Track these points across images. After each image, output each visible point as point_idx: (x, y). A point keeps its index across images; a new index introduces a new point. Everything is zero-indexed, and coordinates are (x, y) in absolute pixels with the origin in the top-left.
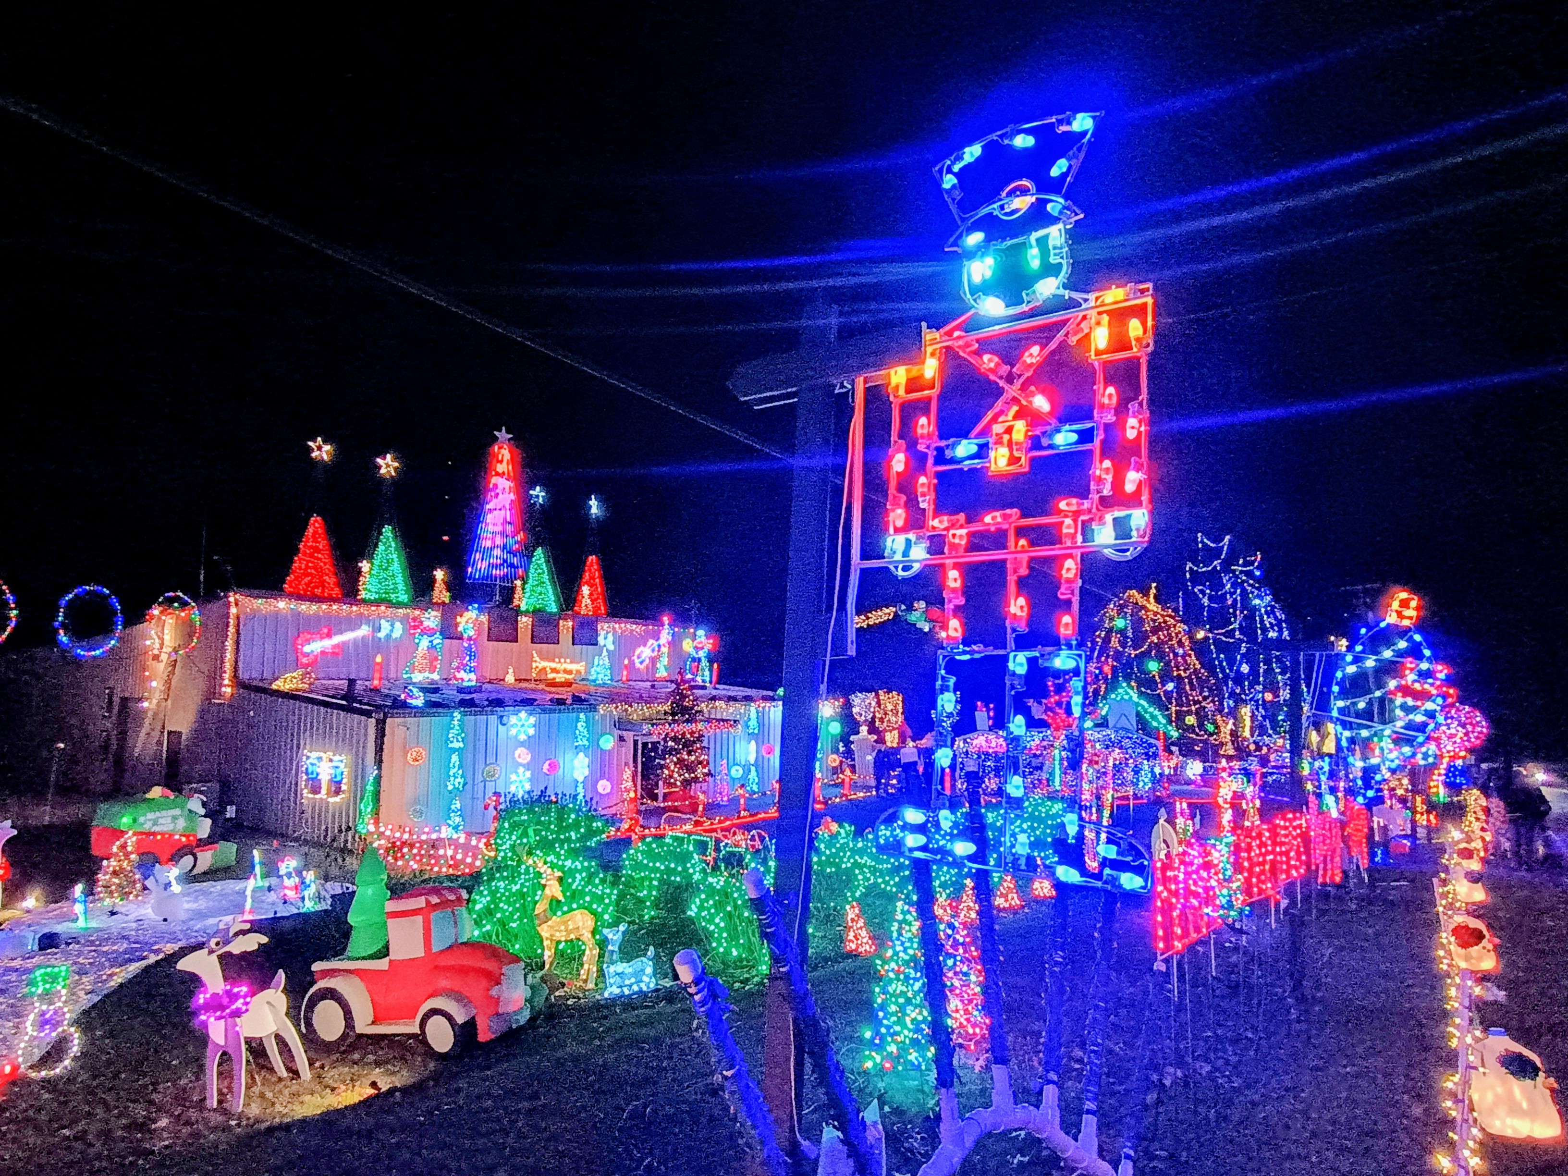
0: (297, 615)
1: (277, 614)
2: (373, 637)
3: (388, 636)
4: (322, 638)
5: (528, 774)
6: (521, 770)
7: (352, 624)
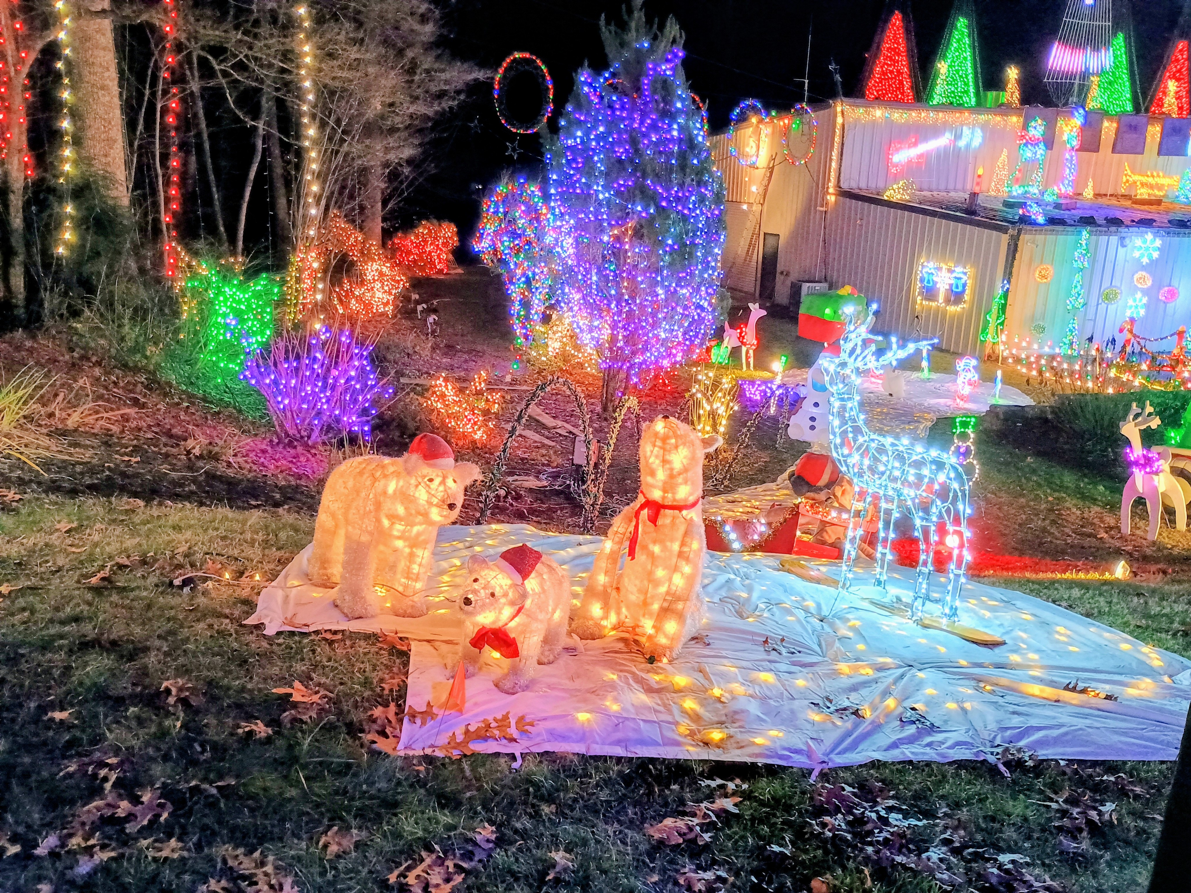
0: (890, 123)
1: (874, 124)
2: (954, 146)
3: (968, 146)
4: (909, 147)
5: (1145, 300)
6: (1139, 295)
7: (935, 131)
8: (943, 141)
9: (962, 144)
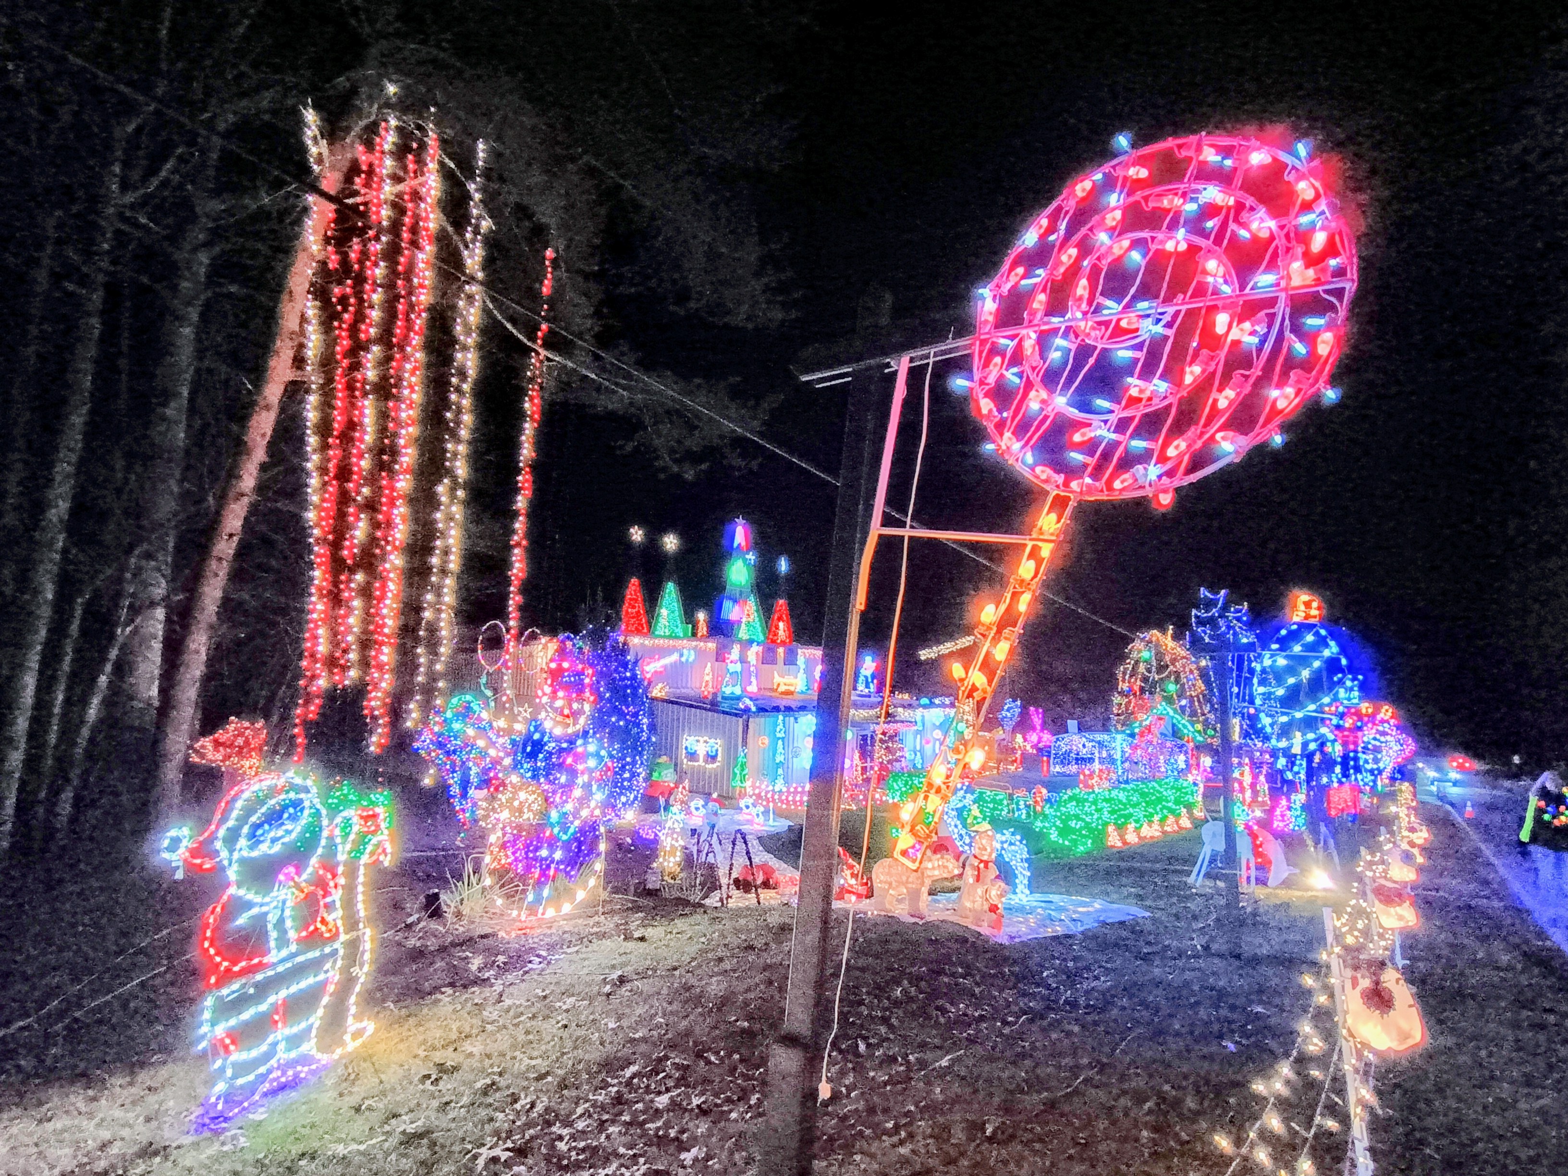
2: (681, 661)
3: (688, 662)
4: (655, 662)
7: (667, 652)
8: (675, 657)
9: (683, 659)
